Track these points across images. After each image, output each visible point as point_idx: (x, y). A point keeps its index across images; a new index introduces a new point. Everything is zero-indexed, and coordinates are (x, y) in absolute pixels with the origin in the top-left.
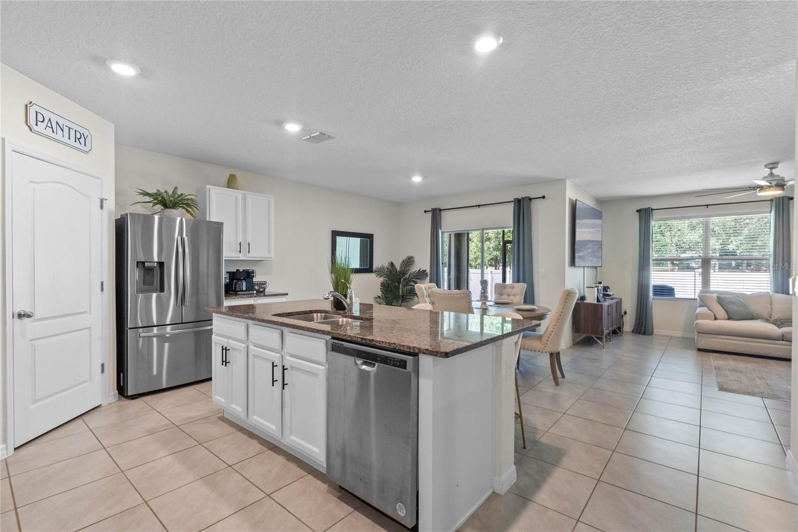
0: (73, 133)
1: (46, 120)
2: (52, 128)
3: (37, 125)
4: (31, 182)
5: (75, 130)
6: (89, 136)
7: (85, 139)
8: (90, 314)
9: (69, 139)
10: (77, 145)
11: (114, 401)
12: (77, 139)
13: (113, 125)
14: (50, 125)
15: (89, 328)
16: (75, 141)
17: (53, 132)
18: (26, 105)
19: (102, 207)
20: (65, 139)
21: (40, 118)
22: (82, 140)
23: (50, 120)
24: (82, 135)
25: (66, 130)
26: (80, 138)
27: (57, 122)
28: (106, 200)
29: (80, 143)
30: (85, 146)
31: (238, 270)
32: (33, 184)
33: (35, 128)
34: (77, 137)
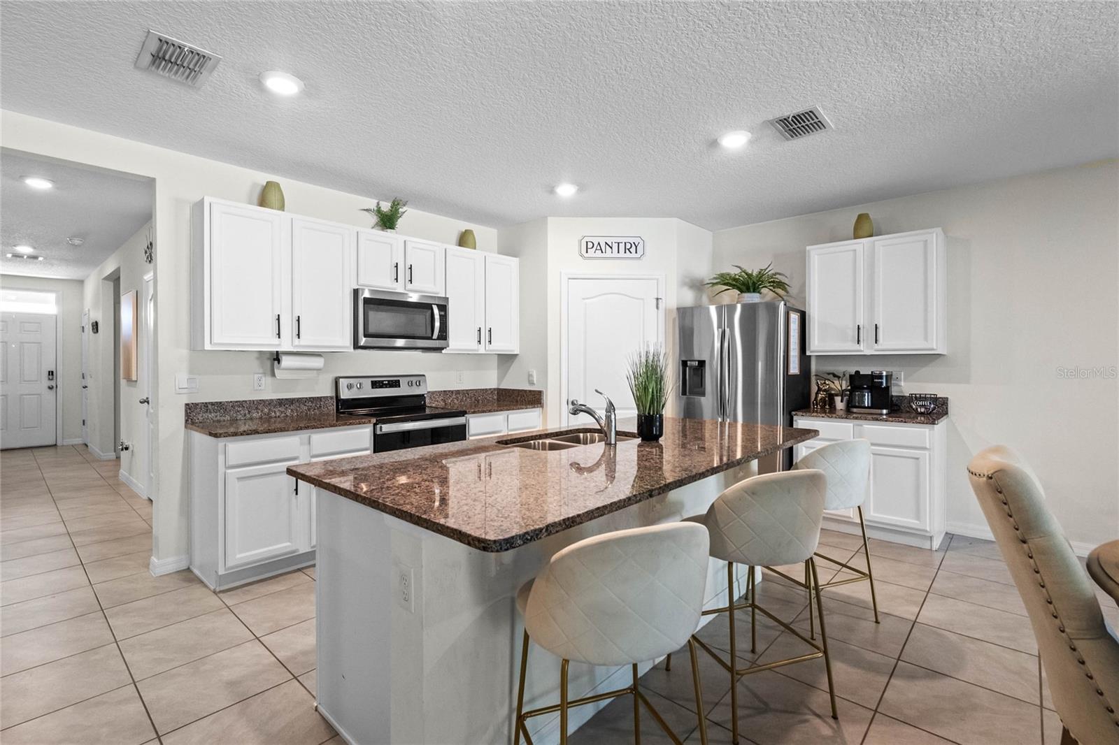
0: (622, 246)
1: (596, 245)
2: (601, 249)
3: (587, 252)
4: (584, 299)
5: (625, 243)
6: (641, 242)
7: (636, 247)
9: (618, 252)
10: (627, 255)
12: (627, 251)
14: (599, 248)
16: (625, 252)
17: (602, 252)
18: (579, 240)
19: (657, 308)
20: (615, 254)
21: (590, 245)
22: (633, 250)
23: (599, 243)
24: (633, 245)
25: (615, 246)
26: (631, 248)
27: (606, 243)
28: (663, 298)
29: (631, 253)
30: (636, 253)
31: (857, 372)
32: (586, 301)
33: (586, 255)
34: (627, 248)
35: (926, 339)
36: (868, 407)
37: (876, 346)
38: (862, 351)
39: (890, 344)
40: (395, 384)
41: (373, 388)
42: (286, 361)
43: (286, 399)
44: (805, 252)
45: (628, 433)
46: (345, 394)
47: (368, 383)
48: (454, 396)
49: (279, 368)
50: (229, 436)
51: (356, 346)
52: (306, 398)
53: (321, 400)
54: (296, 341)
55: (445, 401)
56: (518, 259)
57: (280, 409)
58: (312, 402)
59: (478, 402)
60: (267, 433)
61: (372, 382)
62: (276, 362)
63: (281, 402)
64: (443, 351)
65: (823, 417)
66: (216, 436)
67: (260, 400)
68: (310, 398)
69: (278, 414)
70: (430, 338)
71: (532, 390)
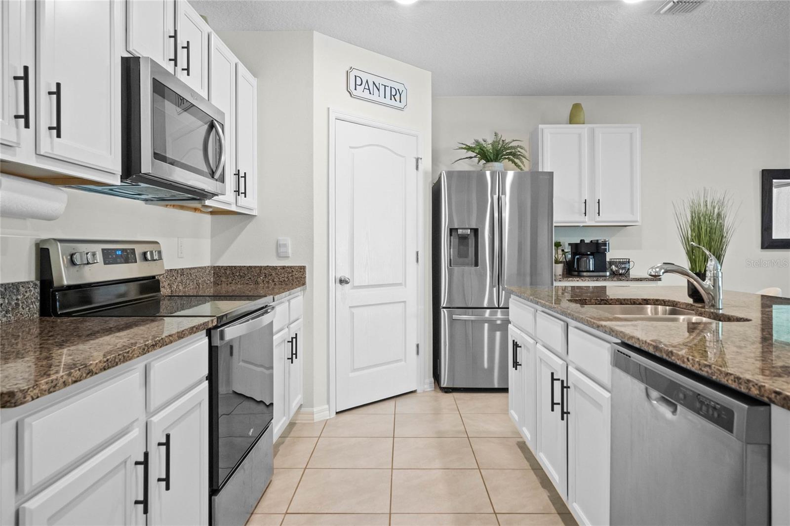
0: (388, 89)
2: (369, 89)
3: (356, 89)
5: (391, 87)
6: (405, 90)
7: (400, 95)
8: (406, 286)
9: (385, 98)
10: (393, 102)
11: (429, 390)
12: (392, 96)
13: (430, 73)
14: (367, 87)
15: (405, 302)
16: (391, 99)
17: (370, 93)
18: (347, 72)
19: (417, 168)
21: (359, 82)
22: (397, 97)
23: (367, 81)
25: (382, 88)
26: (396, 94)
27: (373, 82)
28: (421, 159)
31: (582, 241)
32: (353, 150)
33: (354, 92)
34: (392, 94)
35: (632, 212)
36: (592, 271)
37: (598, 218)
38: (586, 222)
39: (608, 217)
40: (129, 256)
41: (105, 263)
44: (536, 129)
47: (99, 253)
54: (49, 143)
61: (104, 251)
70: (210, 176)
71: (287, 265)
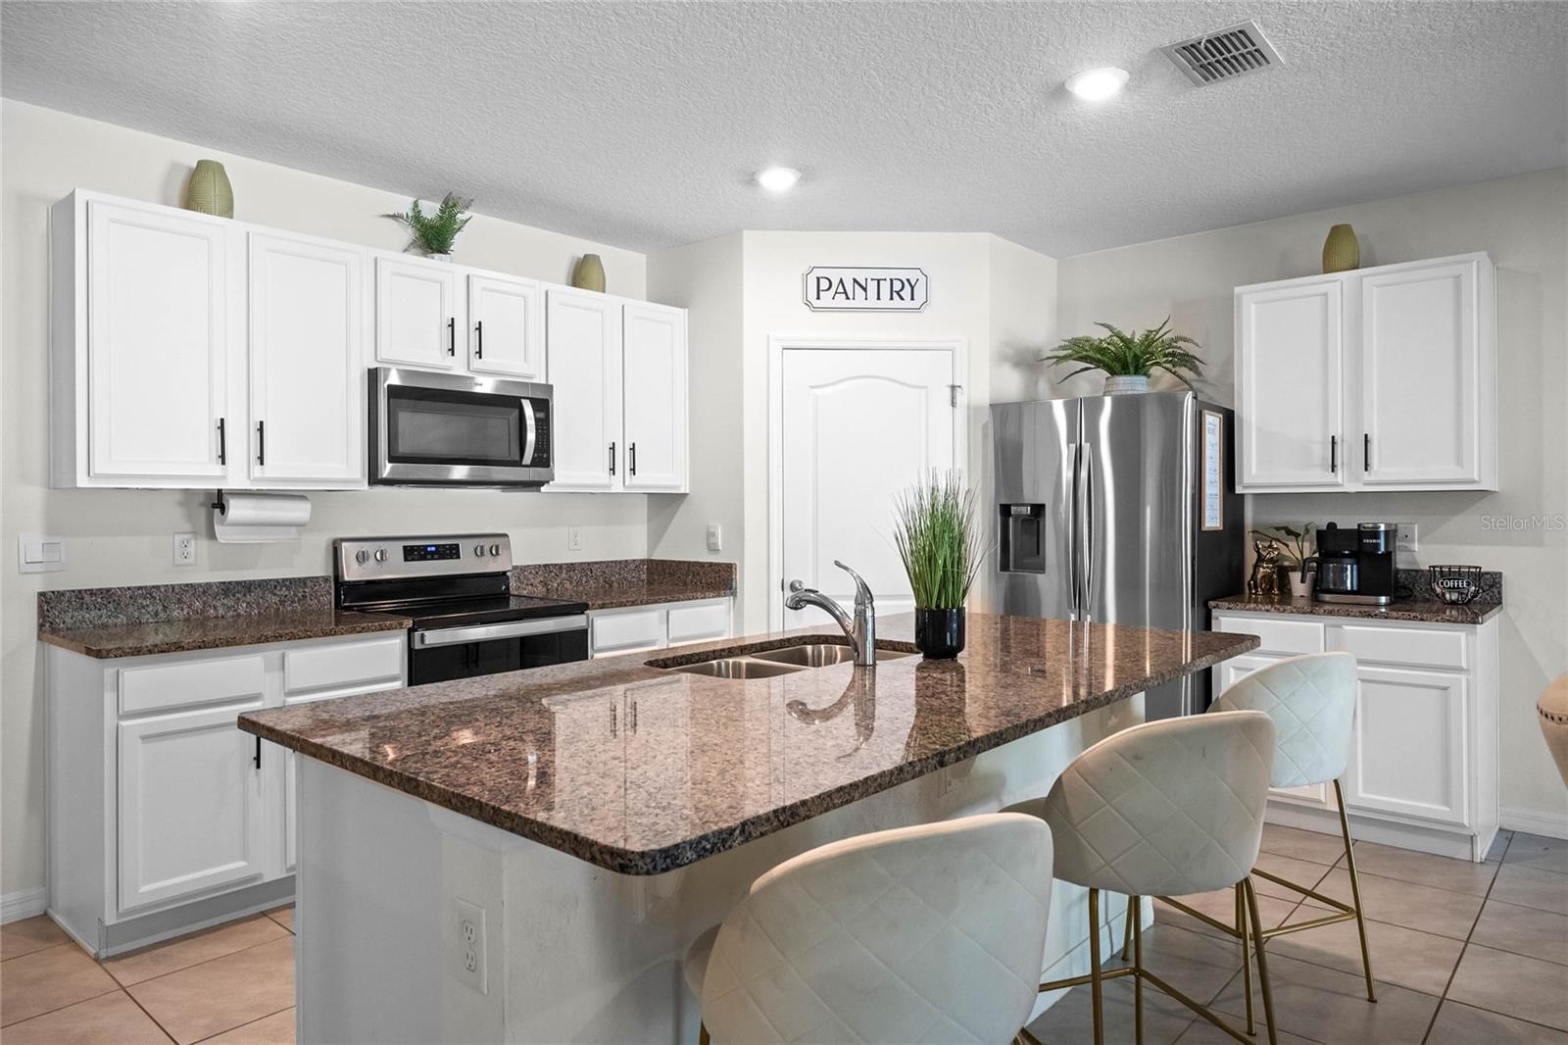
0: (885, 287)
1: (835, 283)
2: (845, 292)
3: (818, 298)
4: (812, 387)
5: (891, 280)
6: (922, 279)
7: (912, 288)
9: (879, 298)
10: (896, 303)
12: (895, 294)
14: (841, 289)
16: (892, 298)
17: (848, 298)
18: (803, 275)
19: (953, 404)
20: (872, 302)
21: (824, 284)
22: (906, 294)
23: (841, 281)
24: (906, 283)
25: (872, 287)
26: (901, 289)
27: (854, 279)
28: (964, 386)
29: (902, 299)
30: (912, 299)
31: (1332, 526)
32: (817, 391)
33: (816, 303)
34: (894, 289)
35: (1459, 462)
36: (1352, 592)
37: (1366, 476)
38: (1340, 485)
39: (1391, 471)
40: (450, 551)
41: (406, 560)
42: (236, 509)
43: (238, 583)
44: (1231, 297)
45: (899, 643)
46: (352, 573)
47: (396, 551)
48: (564, 575)
49: (222, 523)
50: (126, 654)
51: (374, 479)
52: (277, 581)
53: (305, 584)
54: (257, 469)
55: (546, 585)
56: (686, 310)
57: (225, 601)
58: (288, 589)
59: (611, 586)
60: (200, 648)
61: (405, 548)
62: (217, 511)
63: (227, 589)
64: (543, 489)
65: (1267, 611)
66: (99, 654)
67: (187, 585)
68: (284, 580)
69: (221, 612)
70: (518, 464)
71: (714, 561)
